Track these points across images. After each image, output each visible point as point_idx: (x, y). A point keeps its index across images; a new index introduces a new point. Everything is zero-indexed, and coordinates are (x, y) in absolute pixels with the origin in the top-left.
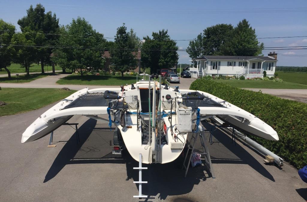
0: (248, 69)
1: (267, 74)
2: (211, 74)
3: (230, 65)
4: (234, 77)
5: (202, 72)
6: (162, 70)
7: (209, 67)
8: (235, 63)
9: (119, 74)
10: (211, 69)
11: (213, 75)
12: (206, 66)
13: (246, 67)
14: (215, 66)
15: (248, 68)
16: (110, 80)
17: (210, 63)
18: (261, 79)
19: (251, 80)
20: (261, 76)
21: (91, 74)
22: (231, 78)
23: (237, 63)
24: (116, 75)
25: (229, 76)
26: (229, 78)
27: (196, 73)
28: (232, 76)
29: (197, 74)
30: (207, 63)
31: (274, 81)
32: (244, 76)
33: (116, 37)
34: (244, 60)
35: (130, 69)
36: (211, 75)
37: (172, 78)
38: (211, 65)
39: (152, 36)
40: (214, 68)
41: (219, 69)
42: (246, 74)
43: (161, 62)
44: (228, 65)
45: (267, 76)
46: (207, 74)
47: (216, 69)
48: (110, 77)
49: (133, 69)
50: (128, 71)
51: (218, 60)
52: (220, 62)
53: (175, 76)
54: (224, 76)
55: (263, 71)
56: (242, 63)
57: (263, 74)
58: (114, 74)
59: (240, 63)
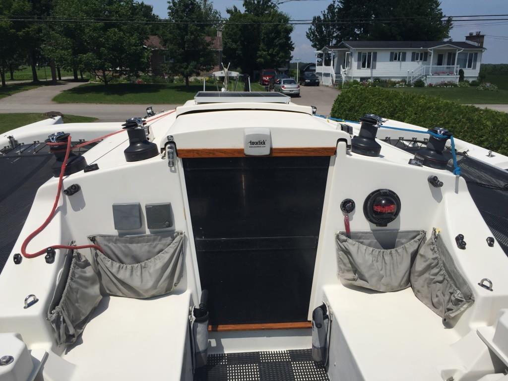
0: (431, 66)
1: (465, 75)
2: (358, 77)
3: (395, 59)
4: (402, 81)
5: (341, 73)
6: (263, 72)
7: (355, 64)
8: (404, 54)
9: (181, 80)
10: (359, 68)
11: (362, 79)
12: (348, 62)
13: (425, 62)
14: (367, 61)
15: (429, 65)
16: (162, 92)
17: (356, 55)
18: (455, 85)
19: (435, 87)
20: (455, 78)
21: (125, 82)
22: (397, 85)
23: (409, 55)
24: (175, 82)
25: (393, 80)
26: (394, 84)
27: (329, 76)
28: (399, 80)
29: (330, 78)
30: (351, 54)
31: (481, 88)
32: (422, 80)
33: (171, 4)
34: (421, 48)
35: (203, 70)
36: (359, 80)
37: (285, 86)
38: (359, 60)
39: (244, 5)
40: (364, 66)
41: (374, 67)
42: (426, 76)
43: (260, 57)
44: (391, 60)
45: (465, 79)
46: (351, 77)
47: (368, 67)
48: (163, 87)
49: (208, 70)
50: (198, 74)
51: (372, 50)
52: (375, 54)
53: (290, 82)
54: (383, 82)
55: (458, 69)
56: (418, 54)
57: (459, 76)
58: (172, 81)
59: (413, 54)
